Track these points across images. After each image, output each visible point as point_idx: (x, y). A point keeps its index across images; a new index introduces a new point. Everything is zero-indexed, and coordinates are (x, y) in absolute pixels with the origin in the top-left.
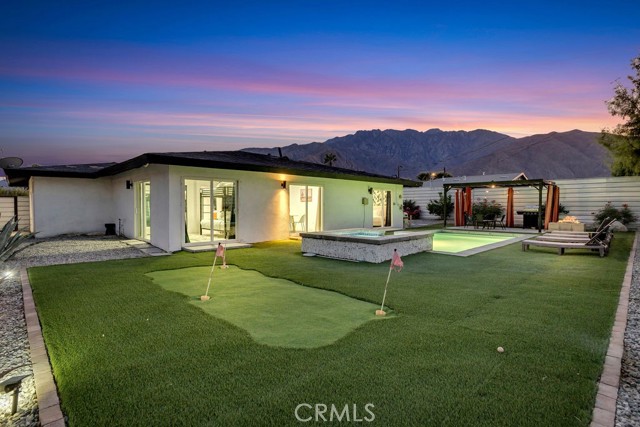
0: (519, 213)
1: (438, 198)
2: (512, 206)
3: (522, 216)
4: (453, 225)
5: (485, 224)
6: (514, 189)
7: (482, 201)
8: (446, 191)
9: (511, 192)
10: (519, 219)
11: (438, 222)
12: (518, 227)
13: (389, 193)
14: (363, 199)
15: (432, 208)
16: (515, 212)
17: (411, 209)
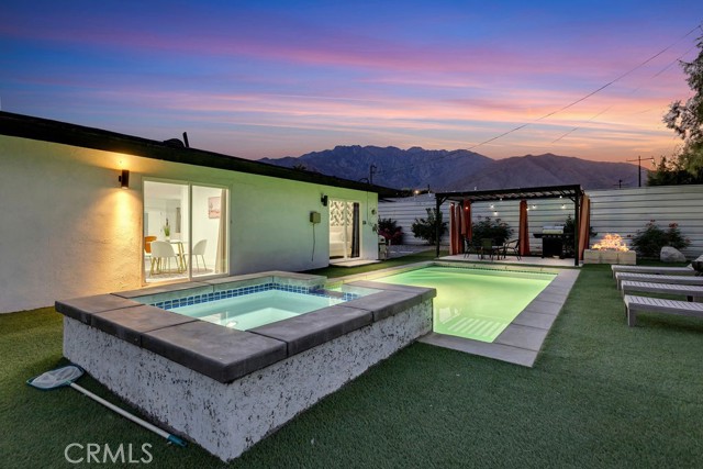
0: (537, 236)
1: (426, 217)
2: (526, 227)
3: (540, 240)
4: (447, 254)
5: (491, 252)
6: (528, 202)
7: (484, 220)
8: (439, 203)
9: (523, 206)
10: (536, 244)
11: (426, 249)
12: (536, 255)
13: (356, 206)
14: (312, 214)
15: (419, 230)
16: (530, 235)
17: (389, 231)
